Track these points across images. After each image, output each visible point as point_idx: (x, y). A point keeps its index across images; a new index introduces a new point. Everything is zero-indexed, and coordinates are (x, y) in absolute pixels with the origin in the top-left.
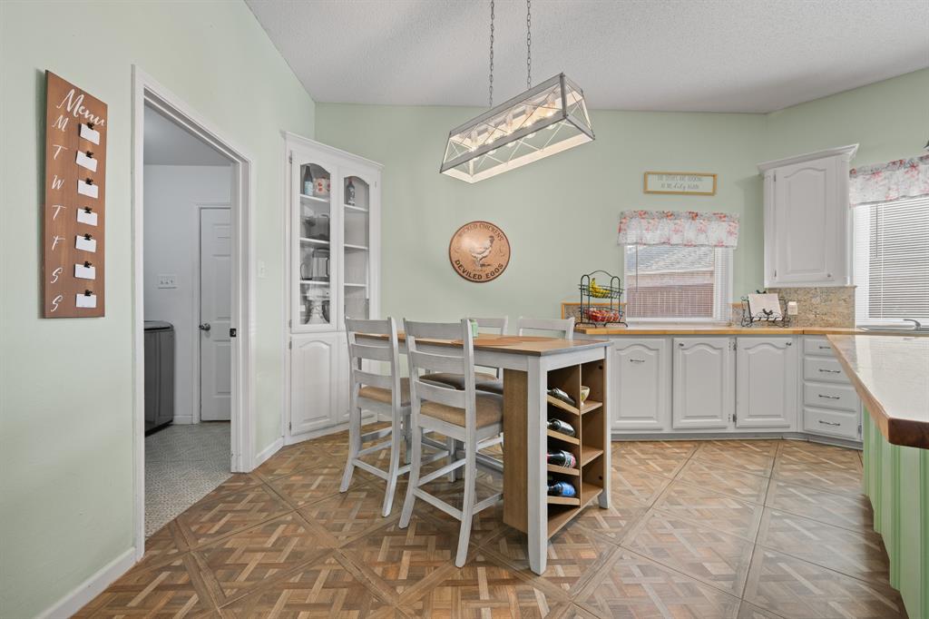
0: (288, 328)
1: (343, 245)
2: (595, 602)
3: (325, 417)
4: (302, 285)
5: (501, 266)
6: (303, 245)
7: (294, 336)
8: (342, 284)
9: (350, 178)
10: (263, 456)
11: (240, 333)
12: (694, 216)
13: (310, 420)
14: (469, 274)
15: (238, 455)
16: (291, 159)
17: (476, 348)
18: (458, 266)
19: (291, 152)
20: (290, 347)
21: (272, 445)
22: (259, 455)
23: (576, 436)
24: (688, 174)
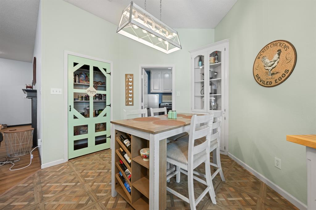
0: (191, 110)
2: (93, 209)
14: (264, 82)
16: (192, 58)
18: (257, 78)
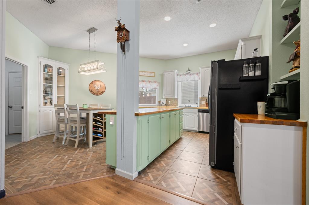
0: (39, 107)
1: (57, 85)
3: (51, 130)
4: (44, 96)
5: (103, 91)
6: (44, 85)
7: (41, 109)
8: (56, 95)
9: (59, 68)
10: (31, 138)
11: (25, 108)
12: (150, 82)
13: (46, 130)
14: (94, 93)
15: (24, 138)
16: (40, 63)
17: (79, 109)
18: (91, 91)
19: (40, 62)
20: (40, 112)
21: (34, 136)
22: (30, 138)
23: (102, 125)
24: (149, 72)
